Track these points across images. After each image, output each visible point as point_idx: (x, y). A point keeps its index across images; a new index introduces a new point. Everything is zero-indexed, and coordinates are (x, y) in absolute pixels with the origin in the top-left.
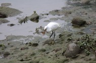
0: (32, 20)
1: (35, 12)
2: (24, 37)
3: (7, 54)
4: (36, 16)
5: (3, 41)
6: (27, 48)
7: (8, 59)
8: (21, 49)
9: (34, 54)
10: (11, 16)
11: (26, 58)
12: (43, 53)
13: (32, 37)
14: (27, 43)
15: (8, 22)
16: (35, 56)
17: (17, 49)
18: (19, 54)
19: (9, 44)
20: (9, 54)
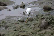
0: (21, 7)
1: (23, 3)
2: (17, 17)
3: (7, 27)
4: (23, 5)
5: (5, 19)
6: (18, 23)
7: (8, 29)
8: (15, 24)
9: (22, 27)
10: (9, 5)
11: (18, 29)
12: (27, 26)
13: (21, 17)
14: (18, 21)
15: (7, 8)
16: (22, 28)
17: (13, 24)
18: (14, 26)
19: (8, 21)
20: (8, 27)
